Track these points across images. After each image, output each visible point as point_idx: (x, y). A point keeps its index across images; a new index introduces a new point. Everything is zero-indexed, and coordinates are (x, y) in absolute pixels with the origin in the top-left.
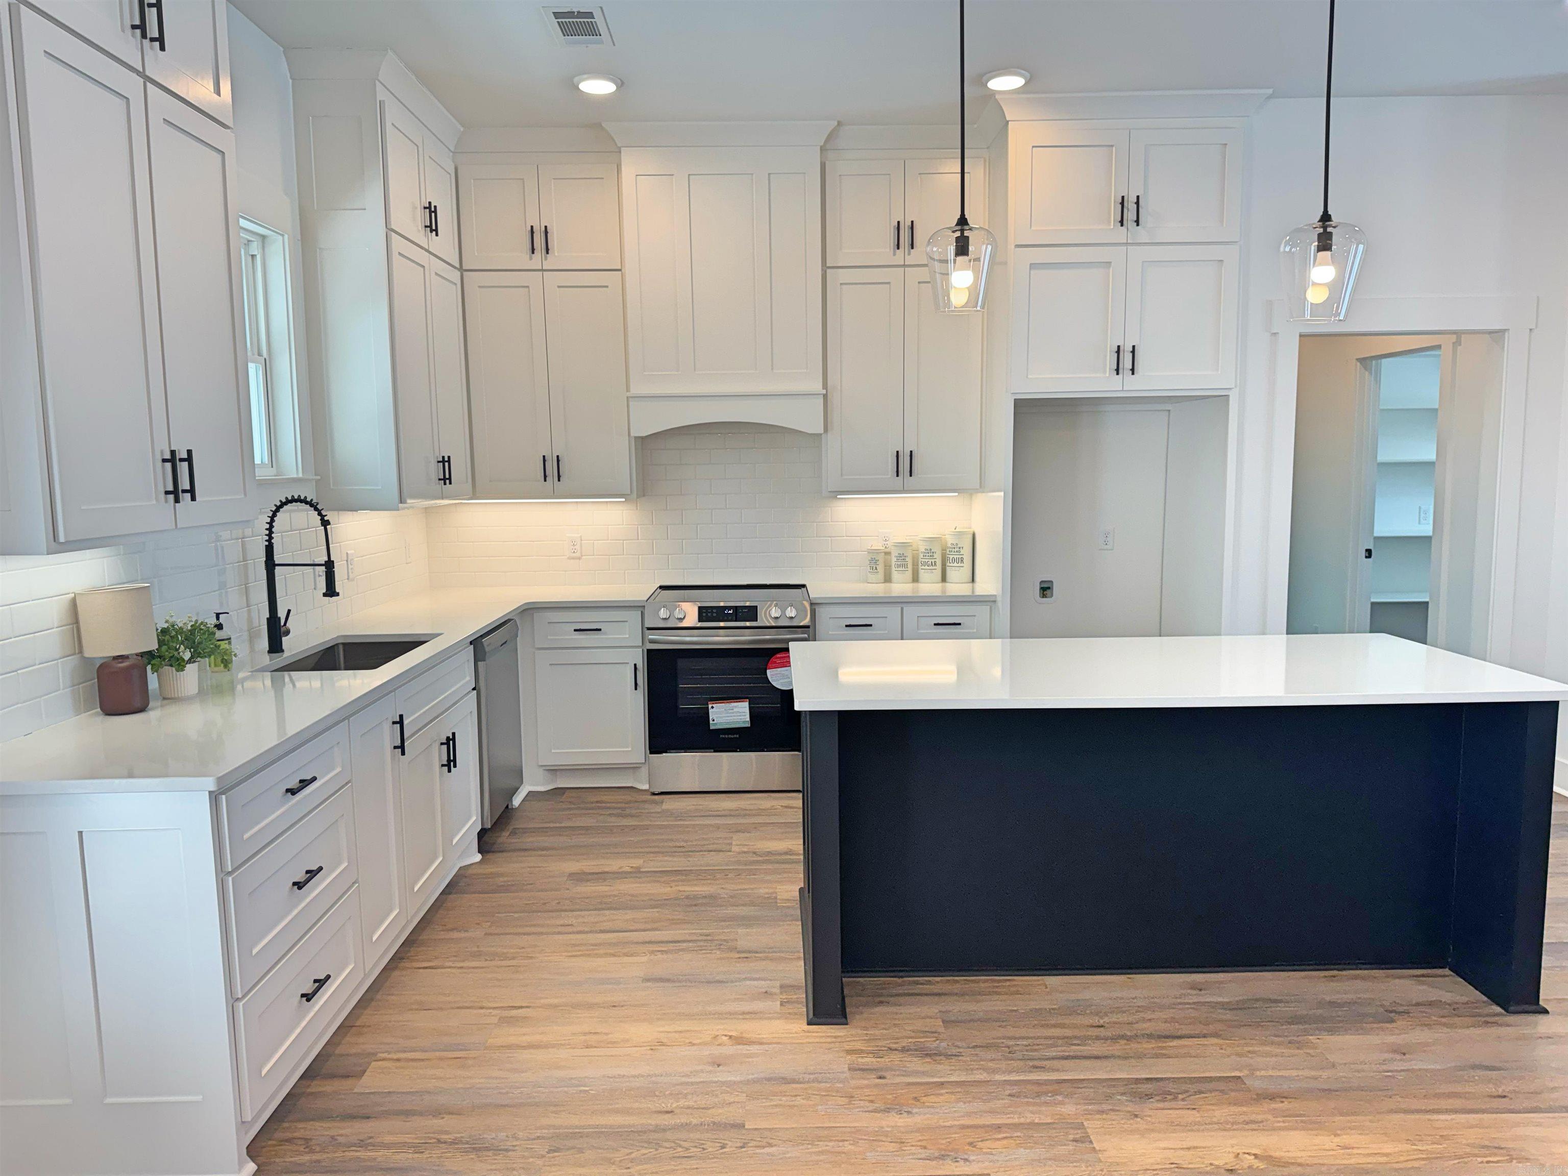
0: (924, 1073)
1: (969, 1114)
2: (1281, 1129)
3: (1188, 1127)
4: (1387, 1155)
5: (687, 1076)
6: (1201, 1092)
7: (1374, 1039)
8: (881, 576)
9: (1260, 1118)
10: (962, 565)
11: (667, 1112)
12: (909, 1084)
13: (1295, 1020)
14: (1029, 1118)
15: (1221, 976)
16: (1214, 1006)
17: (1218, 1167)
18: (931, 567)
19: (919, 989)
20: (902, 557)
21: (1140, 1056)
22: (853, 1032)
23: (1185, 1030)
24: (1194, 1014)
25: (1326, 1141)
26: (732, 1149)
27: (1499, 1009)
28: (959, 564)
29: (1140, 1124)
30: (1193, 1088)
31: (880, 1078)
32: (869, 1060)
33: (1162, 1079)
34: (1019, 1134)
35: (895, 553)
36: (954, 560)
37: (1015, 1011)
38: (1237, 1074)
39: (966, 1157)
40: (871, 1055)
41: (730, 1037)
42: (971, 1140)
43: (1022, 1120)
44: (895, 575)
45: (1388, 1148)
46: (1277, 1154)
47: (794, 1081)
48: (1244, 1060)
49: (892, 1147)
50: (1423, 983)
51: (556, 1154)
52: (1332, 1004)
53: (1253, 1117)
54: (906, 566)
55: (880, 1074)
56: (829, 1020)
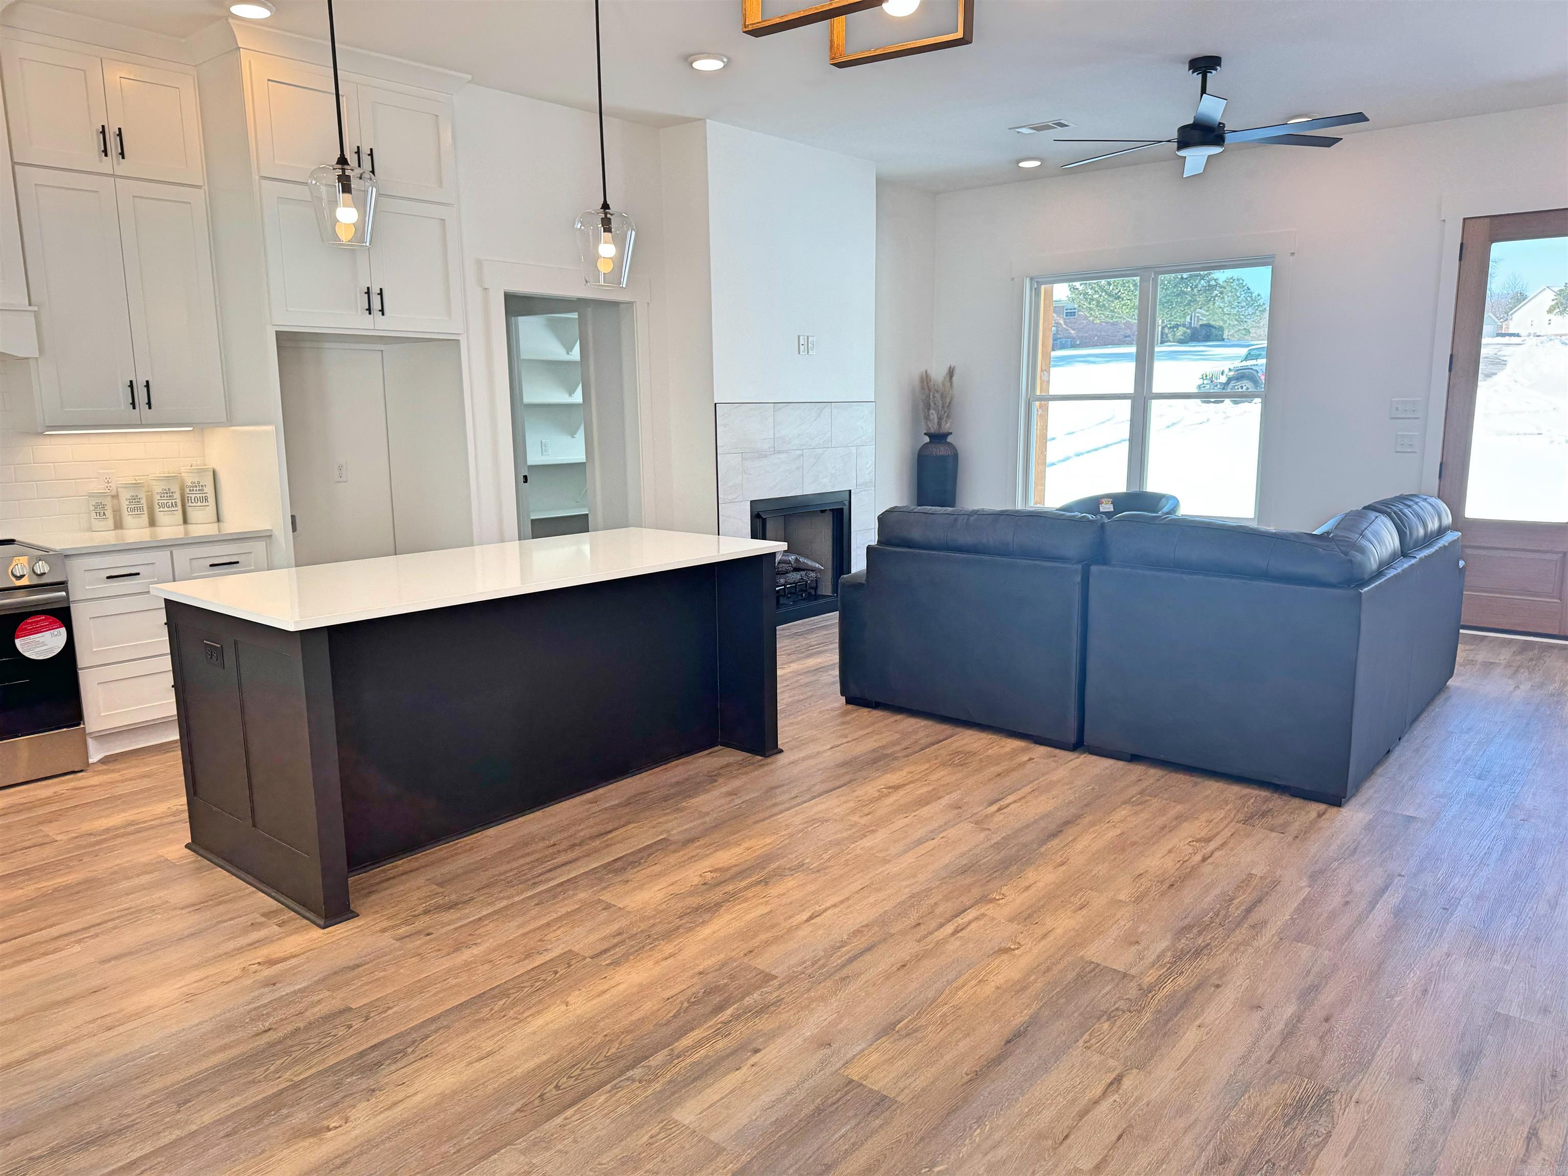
0: (459, 919)
1: (519, 927)
2: (711, 854)
3: (660, 875)
4: (770, 844)
5: (250, 1003)
6: (651, 854)
7: (716, 793)
8: (110, 523)
9: (694, 853)
10: (207, 504)
11: (266, 1031)
12: (456, 929)
13: (666, 799)
14: (563, 911)
15: (601, 791)
16: (613, 808)
17: (696, 885)
18: (173, 509)
19: (391, 874)
20: (135, 499)
21: (596, 851)
22: (368, 919)
23: (610, 827)
24: (606, 816)
25: (738, 850)
26: (358, 1025)
27: (760, 758)
28: (204, 504)
29: (631, 885)
30: (645, 854)
31: (428, 935)
32: (403, 930)
33: (623, 857)
34: (565, 922)
35: (125, 496)
36: (197, 500)
37: (485, 858)
38: (662, 837)
39: (545, 948)
40: (403, 926)
41: (259, 963)
42: (538, 938)
43: (559, 914)
44: (128, 520)
45: (768, 841)
46: (720, 866)
47: (358, 966)
48: (660, 829)
49: (487, 967)
50: (713, 757)
51: (190, 1104)
52: (678, 783)
53: (691, 854)
54: (141, 509)
55: (427, 932)
56: (338, 920)
